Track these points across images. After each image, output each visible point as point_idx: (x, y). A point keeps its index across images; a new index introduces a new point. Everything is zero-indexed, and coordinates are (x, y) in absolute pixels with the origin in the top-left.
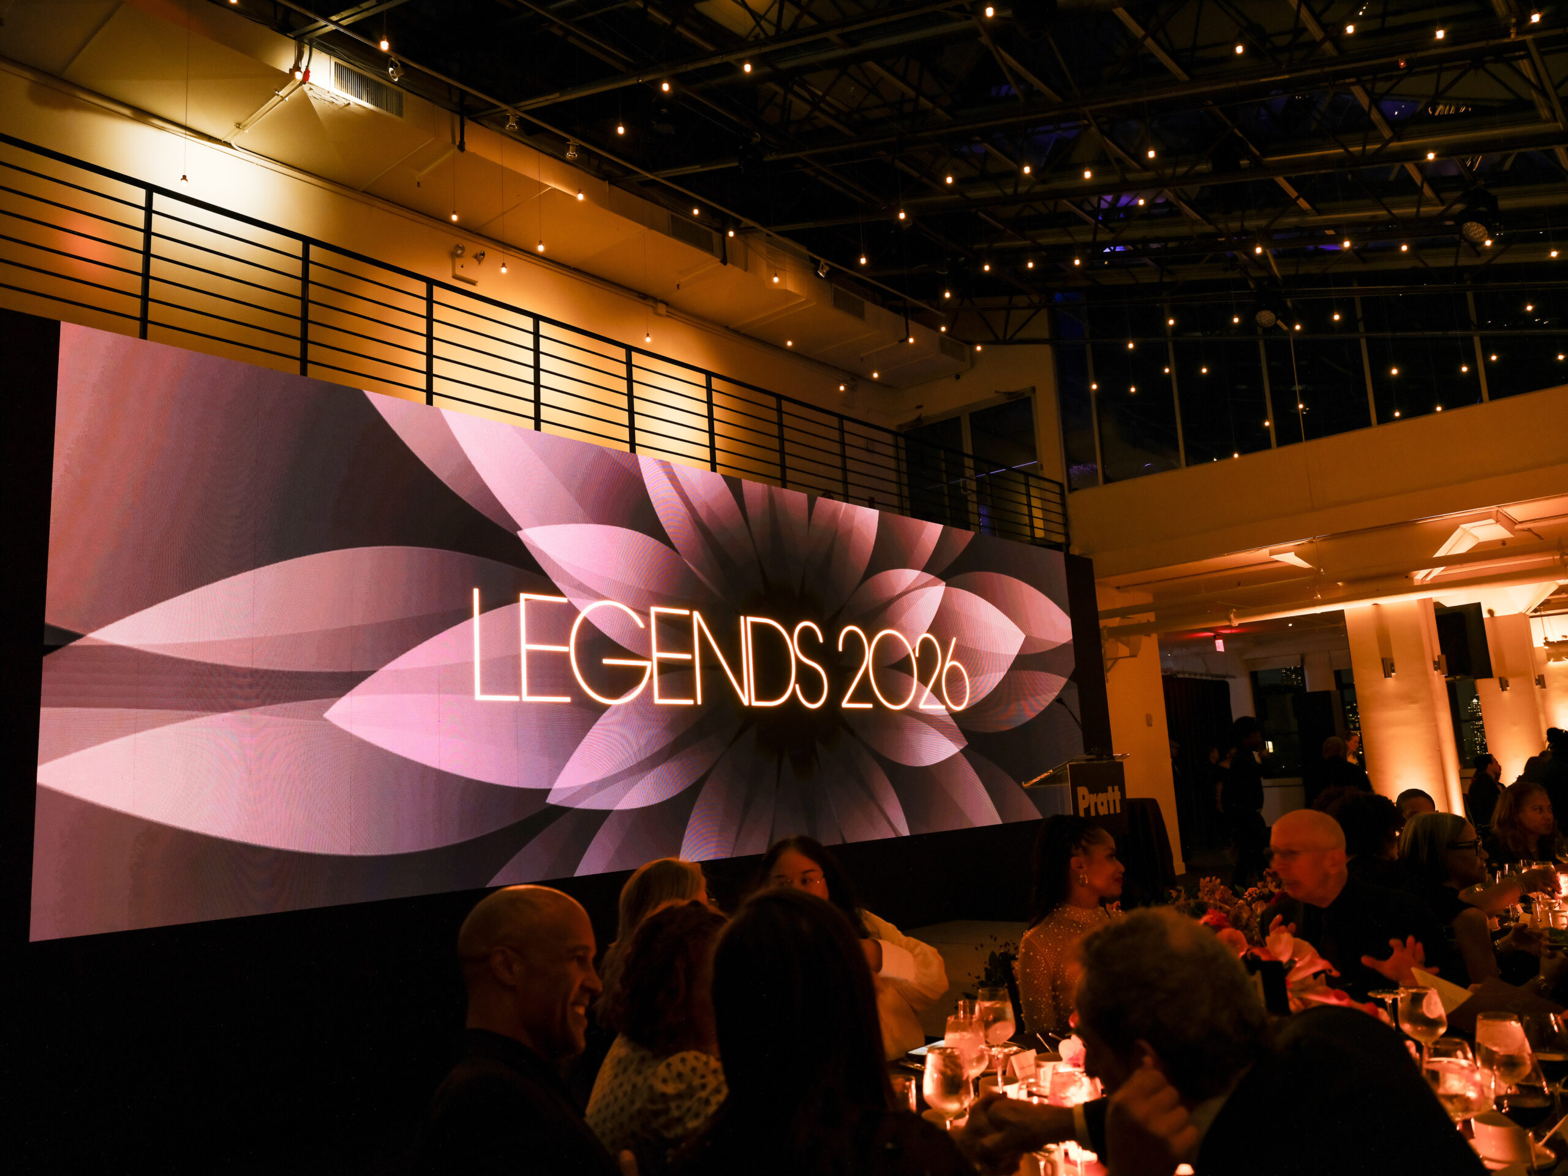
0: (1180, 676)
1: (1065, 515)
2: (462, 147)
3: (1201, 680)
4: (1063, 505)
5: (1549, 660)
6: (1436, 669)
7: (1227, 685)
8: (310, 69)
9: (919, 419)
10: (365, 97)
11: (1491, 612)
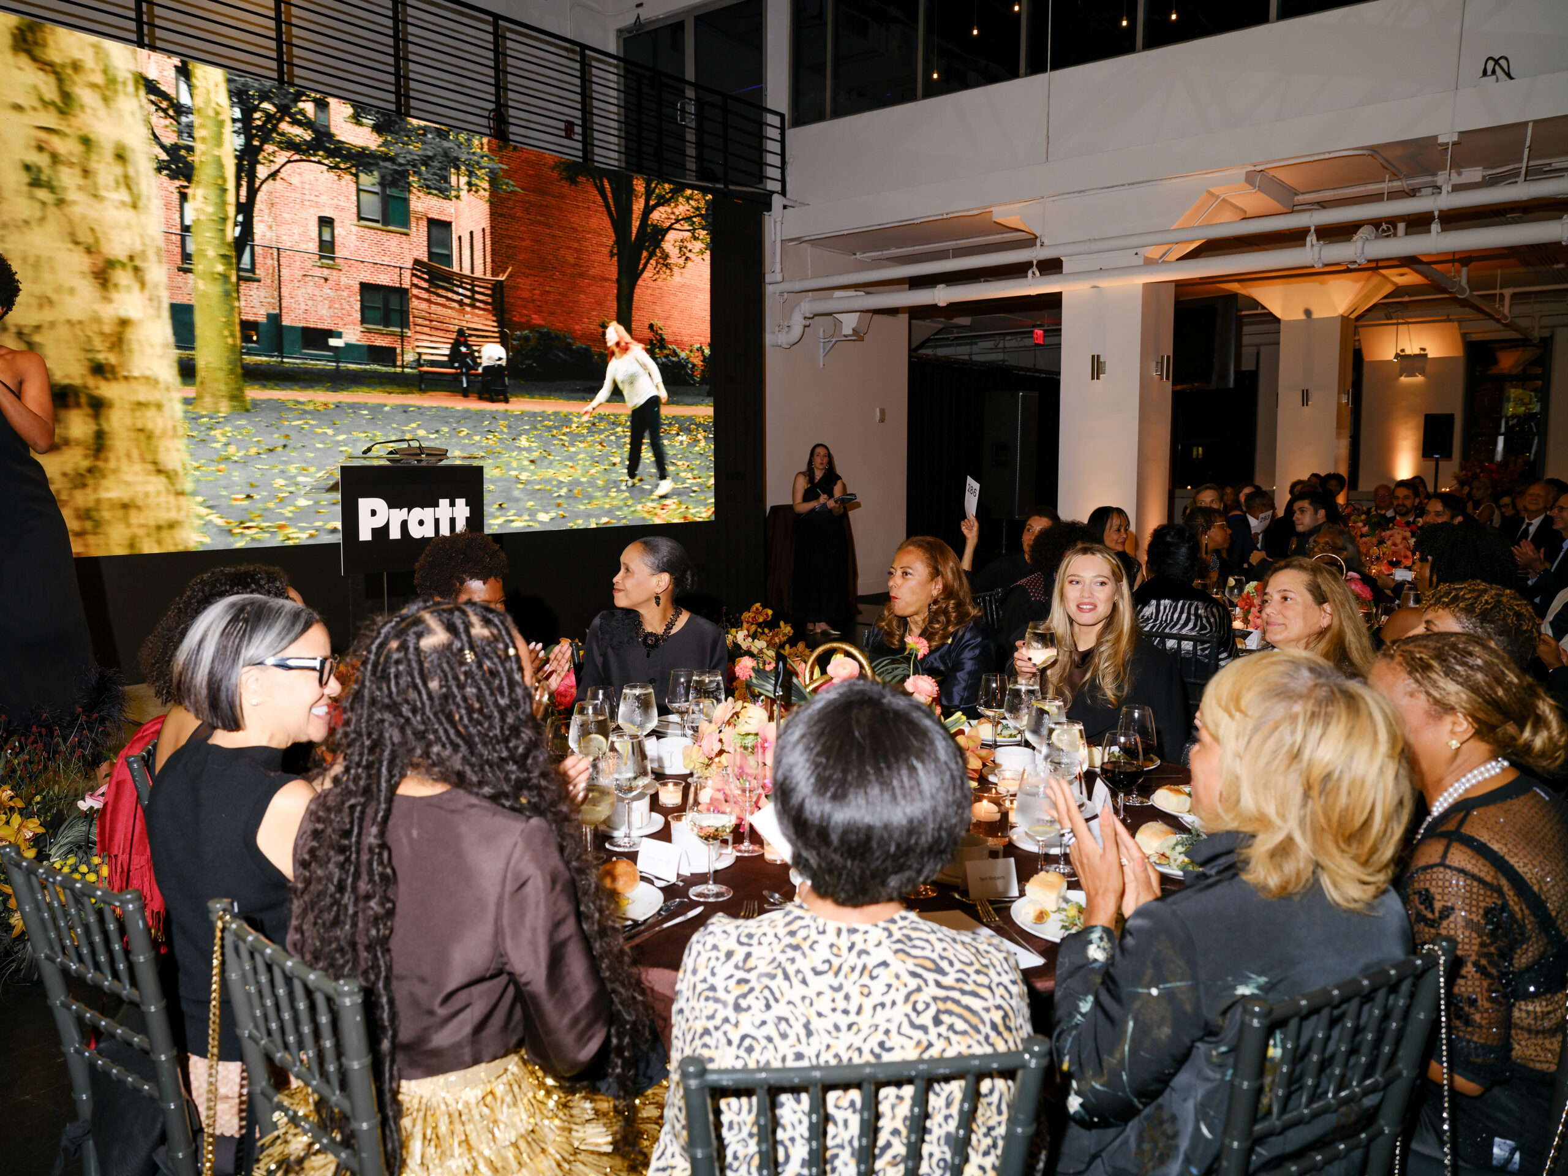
1: (783, 155)
4: (782, 142)
6: (1157, 372)
11: (1308, 313)
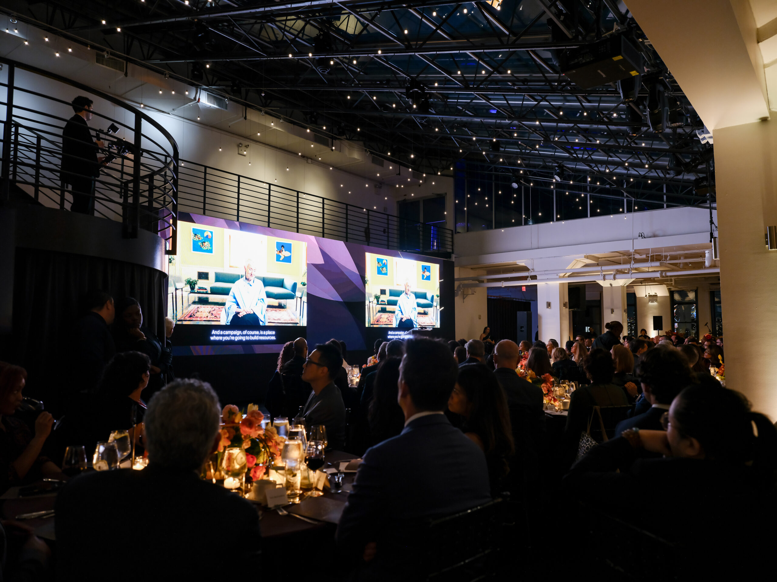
0: (514, 300)
1: (452, 242)
2: (245, 118)
3: (521, 302)
4: (452, 238)
5: (649, 302)
6: (564, 306)
7: (530, 303)
8: (200, 98)
9: (405, 200)
10: (216, 104)
11: (611, 285)
